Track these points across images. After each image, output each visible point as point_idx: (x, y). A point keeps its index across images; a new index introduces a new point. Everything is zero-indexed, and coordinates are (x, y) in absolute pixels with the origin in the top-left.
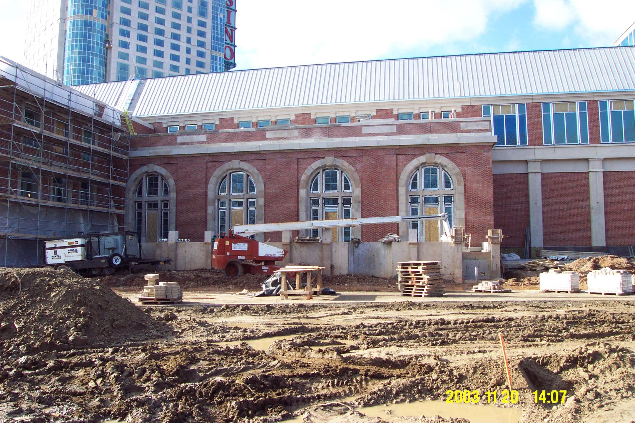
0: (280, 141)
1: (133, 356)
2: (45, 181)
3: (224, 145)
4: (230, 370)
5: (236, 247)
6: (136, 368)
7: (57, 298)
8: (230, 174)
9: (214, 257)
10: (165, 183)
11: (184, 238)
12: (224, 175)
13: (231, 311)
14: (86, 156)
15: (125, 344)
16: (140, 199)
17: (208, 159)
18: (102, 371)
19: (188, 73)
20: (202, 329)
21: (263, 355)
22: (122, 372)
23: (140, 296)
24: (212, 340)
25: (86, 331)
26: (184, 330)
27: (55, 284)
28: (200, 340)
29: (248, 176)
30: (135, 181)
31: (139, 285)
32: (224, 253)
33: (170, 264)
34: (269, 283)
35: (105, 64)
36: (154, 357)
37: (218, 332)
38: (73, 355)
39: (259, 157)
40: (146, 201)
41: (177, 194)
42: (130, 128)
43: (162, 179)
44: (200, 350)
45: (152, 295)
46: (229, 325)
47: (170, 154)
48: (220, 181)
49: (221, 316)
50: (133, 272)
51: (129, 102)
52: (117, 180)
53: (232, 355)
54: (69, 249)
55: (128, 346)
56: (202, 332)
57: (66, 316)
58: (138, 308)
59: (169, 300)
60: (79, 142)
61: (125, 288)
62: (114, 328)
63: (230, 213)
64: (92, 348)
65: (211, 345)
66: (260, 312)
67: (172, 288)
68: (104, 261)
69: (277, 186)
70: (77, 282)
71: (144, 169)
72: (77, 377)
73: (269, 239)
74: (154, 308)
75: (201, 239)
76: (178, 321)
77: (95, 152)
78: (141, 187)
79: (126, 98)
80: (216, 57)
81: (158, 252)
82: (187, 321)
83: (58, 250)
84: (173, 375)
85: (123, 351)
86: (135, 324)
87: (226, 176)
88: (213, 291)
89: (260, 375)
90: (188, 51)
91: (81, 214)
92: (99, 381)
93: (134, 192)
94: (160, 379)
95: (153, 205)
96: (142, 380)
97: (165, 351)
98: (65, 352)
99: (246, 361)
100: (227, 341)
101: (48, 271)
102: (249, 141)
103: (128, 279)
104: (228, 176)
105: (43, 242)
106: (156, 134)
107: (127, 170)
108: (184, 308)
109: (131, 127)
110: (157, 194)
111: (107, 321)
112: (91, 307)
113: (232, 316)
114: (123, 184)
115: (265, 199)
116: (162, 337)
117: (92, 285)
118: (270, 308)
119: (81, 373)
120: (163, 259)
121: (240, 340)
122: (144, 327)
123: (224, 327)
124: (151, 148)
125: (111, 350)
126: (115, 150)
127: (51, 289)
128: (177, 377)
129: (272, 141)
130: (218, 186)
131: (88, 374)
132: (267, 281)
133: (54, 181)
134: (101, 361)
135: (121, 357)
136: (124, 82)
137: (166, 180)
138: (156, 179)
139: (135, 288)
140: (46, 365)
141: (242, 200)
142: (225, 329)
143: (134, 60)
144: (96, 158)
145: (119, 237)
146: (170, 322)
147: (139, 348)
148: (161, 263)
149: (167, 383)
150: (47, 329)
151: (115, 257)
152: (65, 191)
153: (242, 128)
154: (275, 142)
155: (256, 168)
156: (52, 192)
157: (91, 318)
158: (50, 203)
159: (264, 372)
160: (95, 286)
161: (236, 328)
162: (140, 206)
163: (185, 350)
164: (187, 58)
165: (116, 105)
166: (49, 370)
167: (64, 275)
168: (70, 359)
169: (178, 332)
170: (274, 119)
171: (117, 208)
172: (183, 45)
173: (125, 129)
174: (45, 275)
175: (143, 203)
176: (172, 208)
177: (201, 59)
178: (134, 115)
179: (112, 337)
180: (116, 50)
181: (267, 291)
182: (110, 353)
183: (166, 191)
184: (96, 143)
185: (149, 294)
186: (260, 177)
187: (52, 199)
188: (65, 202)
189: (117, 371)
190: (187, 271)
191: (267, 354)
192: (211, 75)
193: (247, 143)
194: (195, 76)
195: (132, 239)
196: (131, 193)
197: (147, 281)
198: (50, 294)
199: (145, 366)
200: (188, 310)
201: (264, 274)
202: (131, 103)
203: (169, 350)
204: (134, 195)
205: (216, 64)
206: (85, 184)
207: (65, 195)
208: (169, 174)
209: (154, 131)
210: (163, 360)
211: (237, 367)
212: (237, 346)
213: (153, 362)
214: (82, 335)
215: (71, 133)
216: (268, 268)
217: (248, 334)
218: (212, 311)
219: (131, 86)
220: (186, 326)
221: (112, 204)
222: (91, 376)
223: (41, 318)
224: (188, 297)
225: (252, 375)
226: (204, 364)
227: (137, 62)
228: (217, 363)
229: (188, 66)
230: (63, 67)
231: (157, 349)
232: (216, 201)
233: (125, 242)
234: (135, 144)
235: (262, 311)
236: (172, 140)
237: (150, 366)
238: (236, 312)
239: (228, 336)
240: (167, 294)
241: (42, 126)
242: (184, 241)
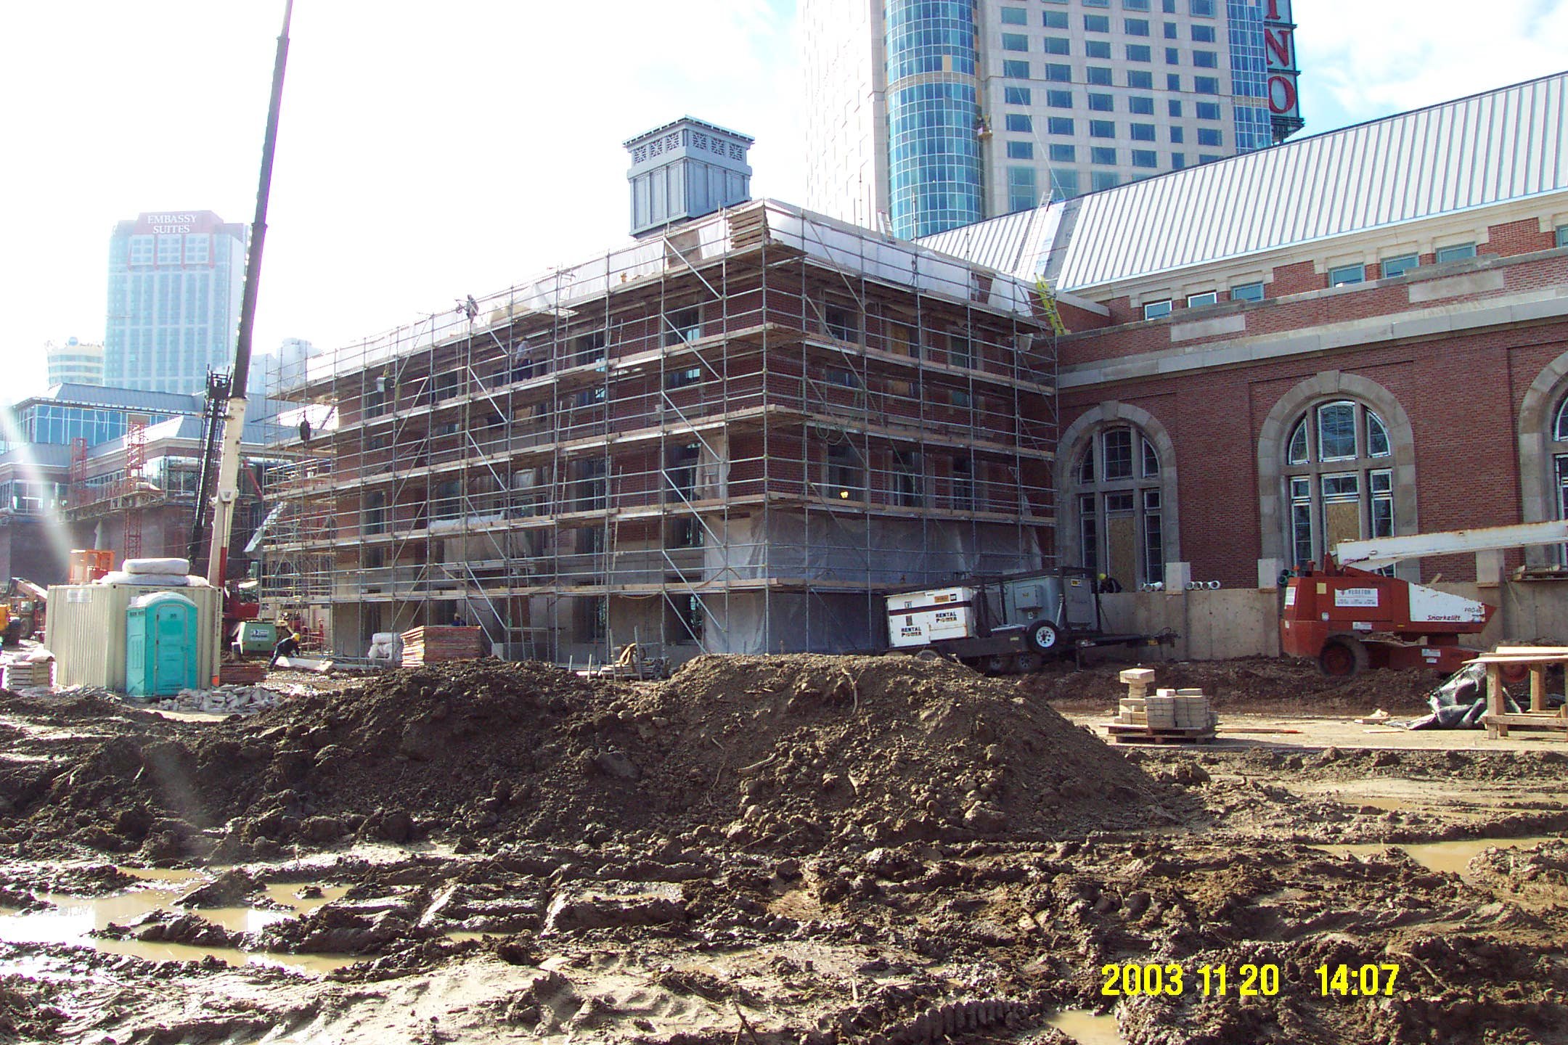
0: (1450, 307)
1: (1112, 864)
2: (875, 461)
3: (1292, 334)
4: (1365, 918)
5: (1347, 598)
6: (1125, 894)
7: (934, 724)
8: (1316, 408)
9: (1287, 625)
10: (1147, 446)
11: (1205, 580)
12: (1300, 413)
13: (1348, 766)
14: (960, 396)
15: (1091, 835)
16: (1089, 488)
17: (1251, 377)
18: (1048, 893)
19: (1178, 164)
20: (1278, 808)
21: (1456, 885)
22: (1094, 900)
23: (1111, 722)
24: (1307, 837)
25: (1000, 799)
26: (1230, 809)
27: (928, 691)
28: (1276, 836)
29: (1365, 409)
30: (1074, 445)
31: (1100, 696)
32: (1314, 615)
33: (1173, 645)
34: (1448, 693)
35: (979, 177)
36: (1161, 869)
37: (1320, 819)
38: (977, 853)
39: (1393, 356)
40: (1104, 493)
41: (1178, 471)
42: (1053, 320)
43: (1140, 435)
44: (1278, 860)
45: (1139, 720)
46: (1348, 801)
47: (1156, 372)
48: (1288, 428)
49: (1322, 777)
50: (1083, 665)
51: (1046, 257)
52: (1033, 447)
53: (1367, 880)
54: (939, 612)
55: (1096, 840)
56: (1278, 817)
57: (956, 763)
58: (1112, 750)
59: (1182, 732)
60: (944, 366)
61: (1069, 704)
62: (1061, 795)
63: (1321, 509)
64: (1017, 841)
65: (1305, 850)
66: (1430, 770)
67: (1189, 703)
68: (1016, 639)
69: (1451, 430)
70: (973, 687)
71: (1095, 414)
72: (993, 904)
73: (1439, 576)
74: (1148, 753)
75: (1251, 580)
76: (1213, 786)
77: (979, 385)
78: (1090, 459)
79: (1038, 251)
80: (1248, 110)
81: (1142, 614)
82: (1238, 787)
83: (914, 616)
84: (1218, 917)
85: (1089, 850)
86: (1109, 788)
87: (1305, 414)
88: (1291, 713)
89: (1454, 936)
90: (1175, 109)
91: (957, 532)
92: (1042, 917)
93: (1074, 471)
94: (1186, 924)
95: (1121, 501)
96: (1140, 922)
97: (1189, 856)
98: (959, 846)
99: (1407, 898)
100: (1347, 842)
101: (909, 663)
102: (1363, 316)
103: (1074, 682)
104: (1310, 416)
105: (880, 598)
106: (1116, 328)
107: (1051, 420)
108: (1224, 755)
109: (1055, 317)
110: (1130, 473)
111: (1045, 780)
112: (1009, 745)
113: (1353, 778)
114: (1048, 455)
115: (1417, 466)
116: (1176, 823)
117: (1007, 695)
118: (1457, 762)
119: (999, 894)
120: (1156, 633)
121: (1386, 842)
122: (1131, 796)
123: (1335, 805)
124: (1108, 361)
125: (1060, 847)
126: (1023, 376)
127: (918, 704)
128: (1227, 924)
129: (1427, 311)
130: (1284, 440)
131: (1015, 900)
132: (1442, 689)
133: (896, 460)
134: (1043, 870)
135: (1085, 864)
136: (1029, 213)
137: (1149, 437)
138: (1126, 437)
139: (1092, 703)
140: (922, 871)
141: (1352, 475)
142: (1338, 812)
143: (1046, 156)
144: (982, 398)
145: (1046, 582)
146: (1192, 788)
147: (1126, 846)
148: (1152, 642)
149: (1202, 936)
150: (917, 792)
151: (1041, 630)
152: (919, 479)
153: (1340, 285)
154: (1438, 311)
155: (1388, 388)
156: (891, 484)
157: (1010, 771)
158: (892, 510)
159: (1461, 930)
160: (1013, 697)
161: (1368, 810)
162: (1090, 504)
163: (1241, 859)
164: (1172, 128)
165: (1015, 268)
166: (932, 884)
167: (942, 670)
168: (972, 863)
169: (1217, 813)
170: (1426, 250)
171: (1036, 512)
172: (1160, 96)
173: (1042, 324)
174: (904, 671)
175: (1098, 498)
176: (1170, 507)
177: (1208, 124)
178: (1059, 287)
179: (1059, 817)
180: (1001, 137)
181: (1444, 714)
182: (1058, 854)
183: (1152, 465)
184: (980, 364)
185: (1132, 718)
186: (1400, 410)
187: (892, 501)
188: (921, 505)
189: (1081, 896)
190: (1217, 662)
191: (1467, 883)
192: (1241, 160)
193: (1356, 322)
194: (1200, 170)
195: (1077, 584)
196: (1067, 474)
197: (1127, 686)
198: (917, 715)
199: (1148, 891)
200: (1234, 759)
201: (1431, 670)
202: (1050, 260)
203: (1200, 857)
204: (1075, 479)
205: (1249, 129)
206: (961, 461)
207: (920, 489)
208: (1155, 422)
209: (1111, 320)
210: (1187, 879)
211: (1384, 911)
212: (1378, 857)
213: (1166, 883)
214: (992, 809)
215: (923, 348)
216: (1439, 654)
217: (1403, 826)
218: (1296, 765)
219: (1047, 219)
220: (1234, 799)
221: (1025, 503)
222: (1024, 904)
223: (902, 766)
224: (1230, 726)
225: (1430, 935)
226: (1293, 895)
227: (1051, 158)
228: (1330, 896)
229: (1177, 148)
230: (890, 198)
231: (1171, 853)
232: (1283, 480)
233: (1063, 592)
234: (1069, 355)
235: (1435, 767)
236: (1156, 337)
237: (1158, 890)
238: (1363, 767)
239: (1348, 830)
240: (1178, 718)
241: (862, 338)
242: (1205, 586)
